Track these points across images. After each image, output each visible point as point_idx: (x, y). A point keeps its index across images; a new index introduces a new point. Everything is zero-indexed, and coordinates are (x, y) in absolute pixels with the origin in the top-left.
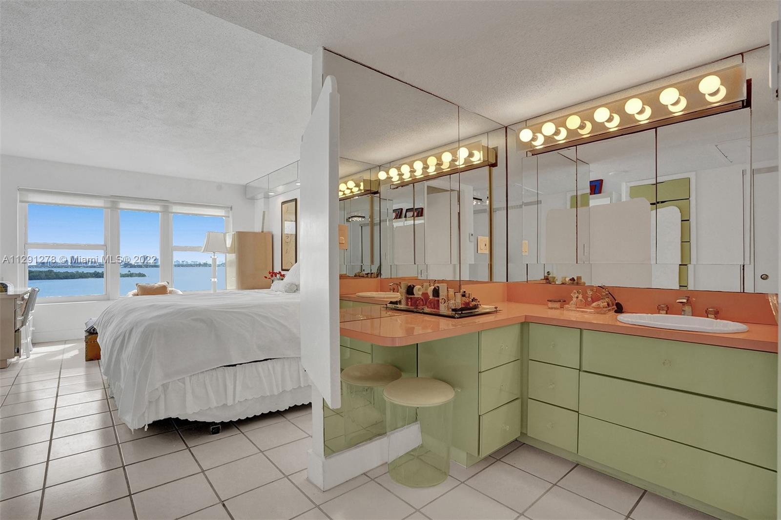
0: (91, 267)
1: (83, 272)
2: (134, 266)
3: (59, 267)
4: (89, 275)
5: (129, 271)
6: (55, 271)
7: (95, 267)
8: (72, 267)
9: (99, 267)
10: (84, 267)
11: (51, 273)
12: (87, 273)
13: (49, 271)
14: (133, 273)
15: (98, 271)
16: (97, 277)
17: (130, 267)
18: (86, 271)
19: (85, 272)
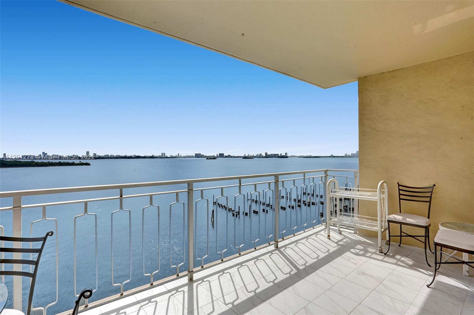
4: (56, 164)
5: (80, 162)
16: (61, 166)
19: (53, 162)
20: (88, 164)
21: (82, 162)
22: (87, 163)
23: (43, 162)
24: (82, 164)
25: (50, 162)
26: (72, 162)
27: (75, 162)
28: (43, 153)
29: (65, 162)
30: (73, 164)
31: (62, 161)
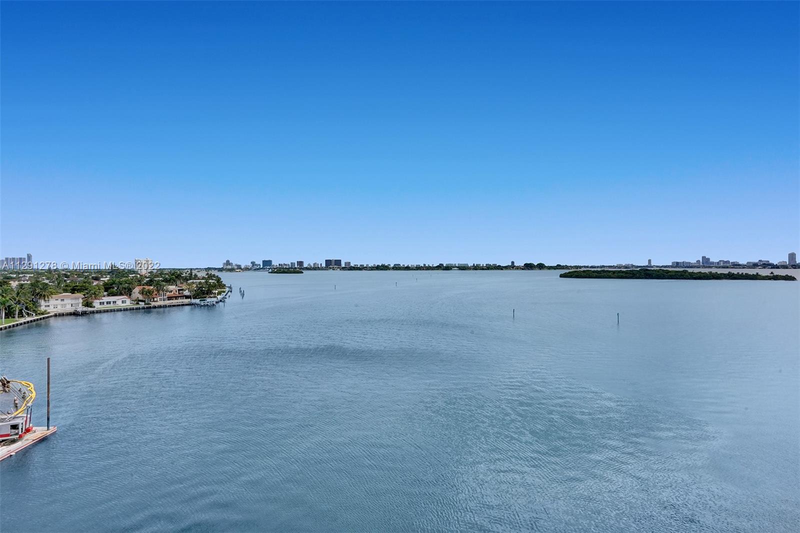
0: (724, 267)
1: (716, 273)
2: (777, 267)
3: (691, 267)
4: (723, 276)
5: (772, 273)
6: (689, 271)
7: (727, 267)
8: (704, 267)
9: (732, 268)
10: (716, 267)
11: (685, 273)
12: (721, 274)
13: (684, 271)
14: (777, 275)
15: (733, 272)
16: (731, 279)
17: (772, 268)
18: (720, 271)
19: (719, 273)
20: (792, 279)
21: (775, 274)
22: (789, 276)
23: (700, 272)
24: (776, 278)
25: (713, 272)
26: (755, 274)
27: (760, 273)
28: (703, 257)
29: (740, 273)
30: (756, 277)
31: (735, 271)
